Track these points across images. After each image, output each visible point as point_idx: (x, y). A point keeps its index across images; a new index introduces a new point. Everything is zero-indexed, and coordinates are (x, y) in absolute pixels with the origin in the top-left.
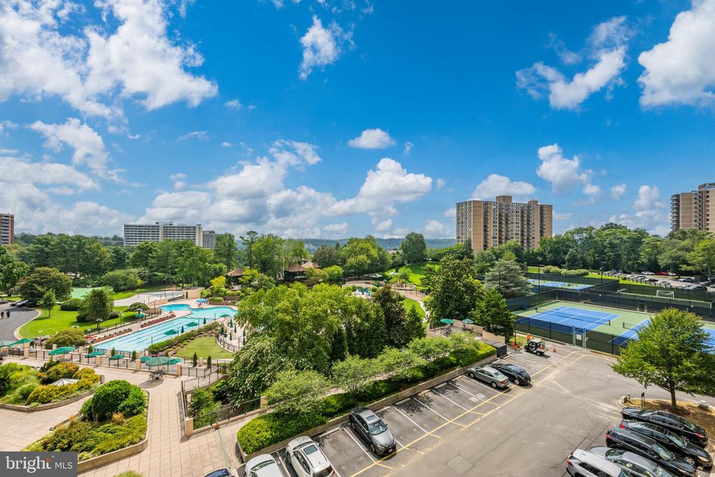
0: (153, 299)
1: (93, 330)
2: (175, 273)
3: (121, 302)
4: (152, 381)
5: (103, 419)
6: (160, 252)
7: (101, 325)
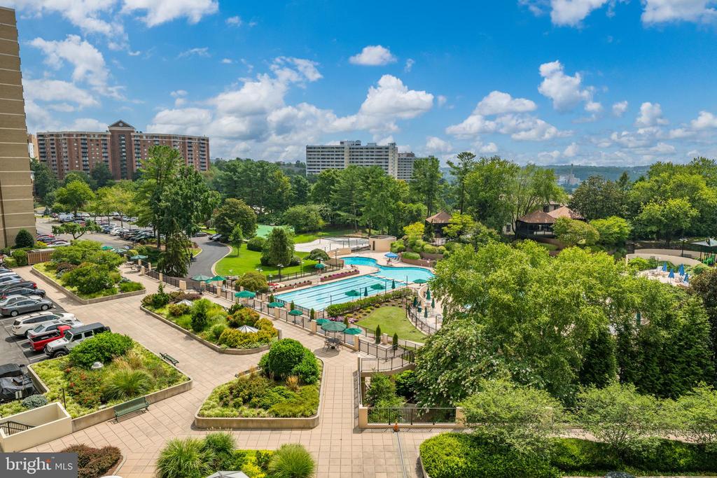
0: (335, 246)
1: (275, 277)
2: (361, 215)
3: (302, 247)
4: (327, 350)
5: (279, 380)
6: (343, 184)
7: (283, 272)
